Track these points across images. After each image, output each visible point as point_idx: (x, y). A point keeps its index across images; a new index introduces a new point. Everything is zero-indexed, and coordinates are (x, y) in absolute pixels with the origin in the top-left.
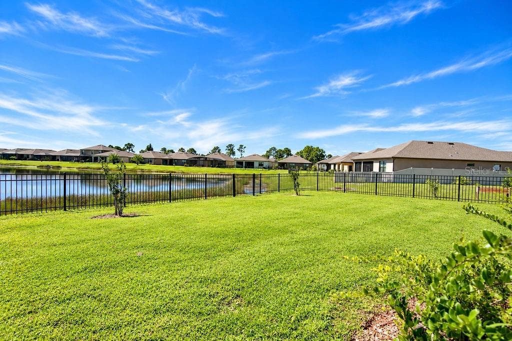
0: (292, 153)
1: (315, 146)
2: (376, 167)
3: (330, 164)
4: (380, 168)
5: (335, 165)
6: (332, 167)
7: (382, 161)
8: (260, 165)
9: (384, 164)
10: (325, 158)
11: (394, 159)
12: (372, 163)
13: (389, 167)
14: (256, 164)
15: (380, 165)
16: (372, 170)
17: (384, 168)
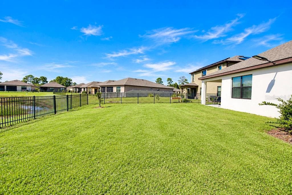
0: (47, 80)
1: (64, 77)
2: (115, 90)
3: (81, 88)
4: (117, 90)
5: (84, 88)
6: (83, 90)
7: (119, 86)
8: (22, 89)
9: (119, 88)
10: (72, 84)
11: (125, 86)
12: (113, 87)
13: (122, 89)
14: (19, 88)
15: (117, 89)
16: (112, 91)
17: (119, 90)
